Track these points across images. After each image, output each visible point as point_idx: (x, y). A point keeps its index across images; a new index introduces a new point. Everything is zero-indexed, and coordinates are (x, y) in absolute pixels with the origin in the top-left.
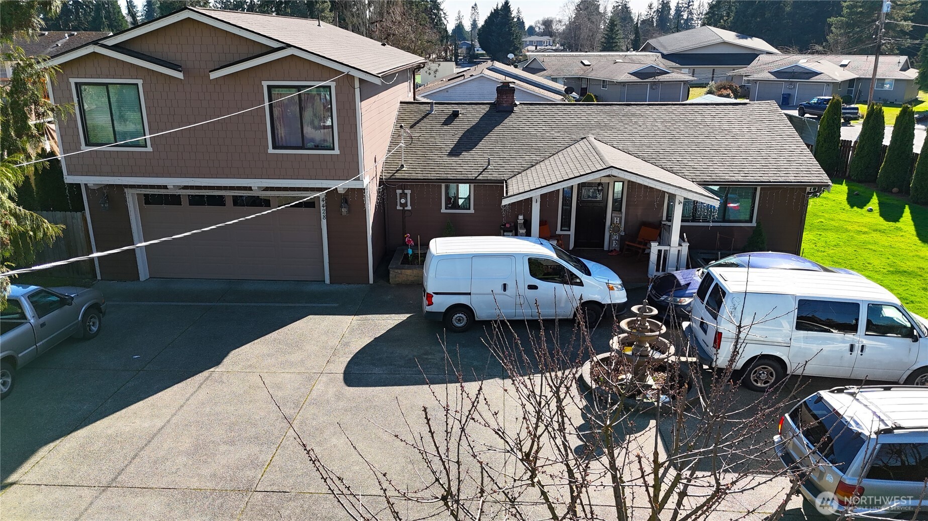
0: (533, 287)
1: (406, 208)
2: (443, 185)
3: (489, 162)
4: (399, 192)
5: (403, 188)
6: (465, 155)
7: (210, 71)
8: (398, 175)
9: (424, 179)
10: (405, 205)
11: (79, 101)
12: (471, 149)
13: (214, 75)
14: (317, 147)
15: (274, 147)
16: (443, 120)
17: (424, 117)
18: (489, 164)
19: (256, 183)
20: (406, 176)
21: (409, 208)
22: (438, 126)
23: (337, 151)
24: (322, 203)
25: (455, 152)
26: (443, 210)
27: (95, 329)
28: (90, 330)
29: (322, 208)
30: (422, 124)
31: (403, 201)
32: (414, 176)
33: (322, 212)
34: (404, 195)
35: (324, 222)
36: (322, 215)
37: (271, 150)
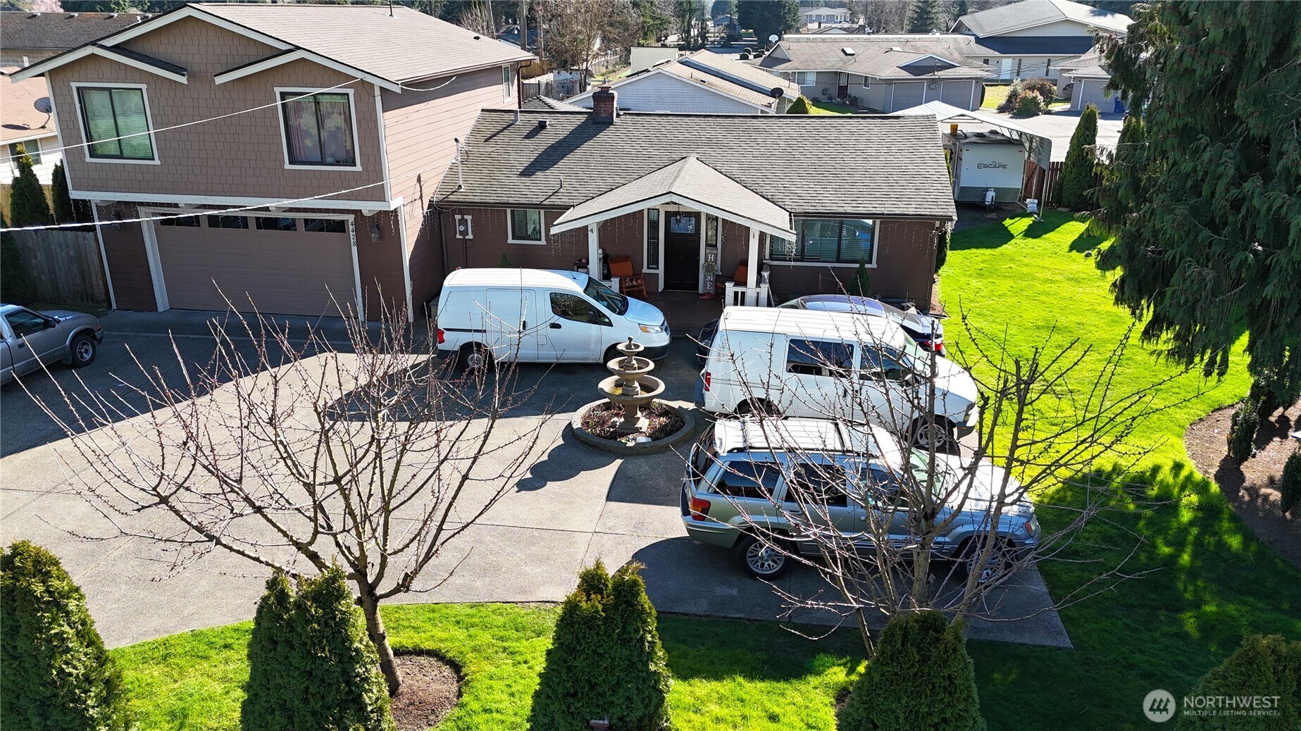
0: (555, 326)
1: (467, 237)
2: (509, 211)
3: (561, 184)
4: (458, 217)
5: (462, 213)
6: (539, 175)
7: (215, 76)
8: (452, 198)
9: (481, 203)
10: (465, 233)
11: (81, 108)
12: (547, 168)
13: (219, 80)
14: (338, 163)
15: (291, 163)
16: (526, 132)
17: (505, 128)
18: (561, 187)
19: (272, 203)
20: (461, 198)
21: (470, 236)
22: (518, 140)
23: (358, 168)
24: (351, 227)
25: (528, 172)
26: (510, 241)
27: (87, 357)
28: (82, 357)
29: (351, 233)
30: (500, 136)
31: (462, 228)
32: (470, 198)
33: (352, 237)
34: (463, 222)
35: (354, 249)
36: (352, 241)
37: (287, 166)
